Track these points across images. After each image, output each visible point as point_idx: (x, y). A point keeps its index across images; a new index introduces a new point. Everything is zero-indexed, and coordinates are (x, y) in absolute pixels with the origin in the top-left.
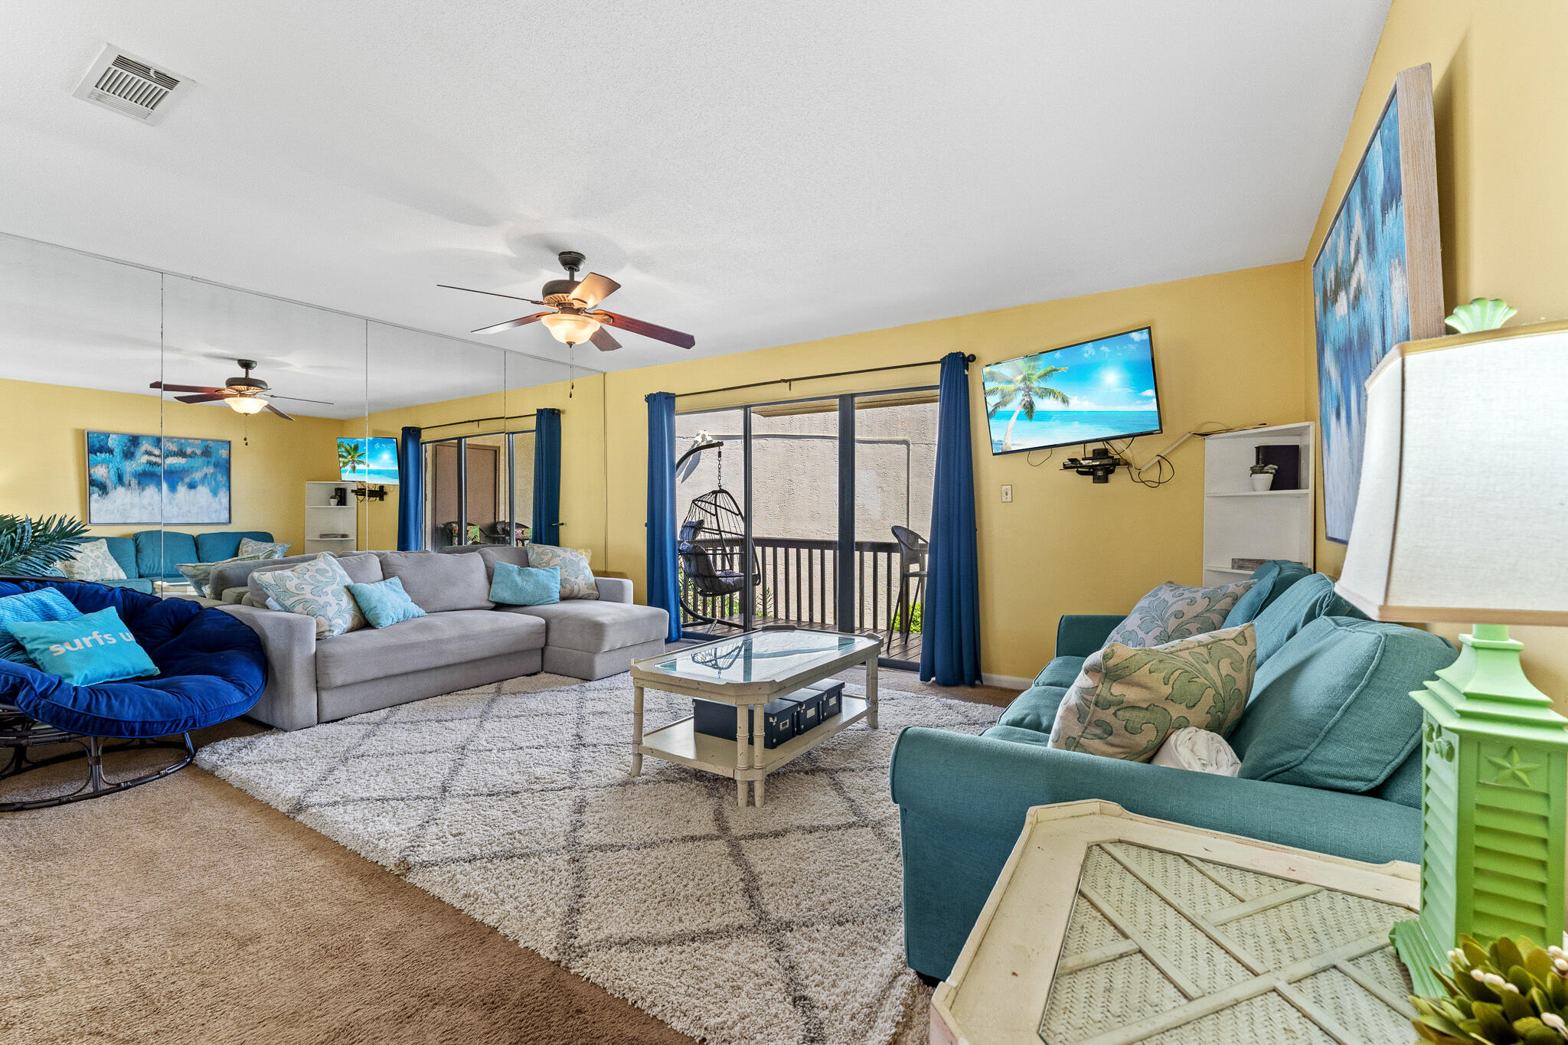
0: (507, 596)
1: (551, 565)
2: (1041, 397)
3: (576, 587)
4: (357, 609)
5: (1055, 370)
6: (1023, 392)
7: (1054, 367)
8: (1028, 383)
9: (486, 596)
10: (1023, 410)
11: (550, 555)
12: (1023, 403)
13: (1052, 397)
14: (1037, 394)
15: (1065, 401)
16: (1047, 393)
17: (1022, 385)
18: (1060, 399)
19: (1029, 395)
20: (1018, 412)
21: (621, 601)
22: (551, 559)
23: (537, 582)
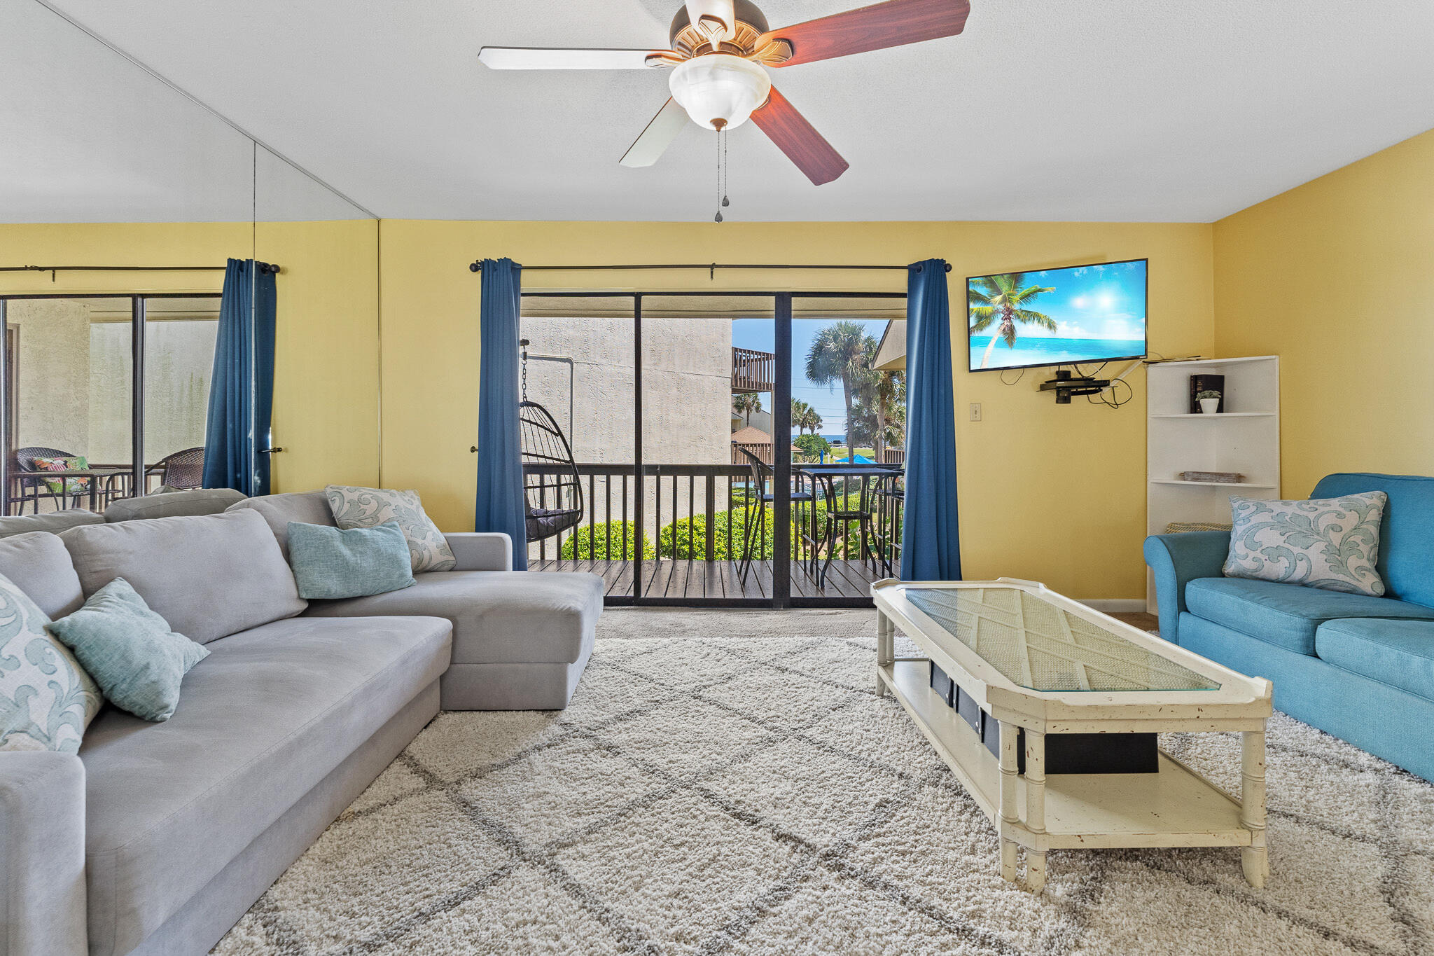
0: (333, 586)
1: (382, 520)
2: (1024, 321)
3: (426, 553)
4: (88, 681)
5: (1040, 290)
6: (1002, 315)
7: (1039, 287)
8: (1008, 305)
9: (295, 593)
10: (1002, 335)
11: (374, 504)
12: (1002, 328)
13: (1036, 321)
14: (1019, 317)
15: (1051, 326)
16: (1030, 316)
17: (1001, 307)
18: (1046, 324)
19: (1010, 319)
20: (996, 338)
21: (504, 570)
22: (378, 510)
23: (378, 552)
